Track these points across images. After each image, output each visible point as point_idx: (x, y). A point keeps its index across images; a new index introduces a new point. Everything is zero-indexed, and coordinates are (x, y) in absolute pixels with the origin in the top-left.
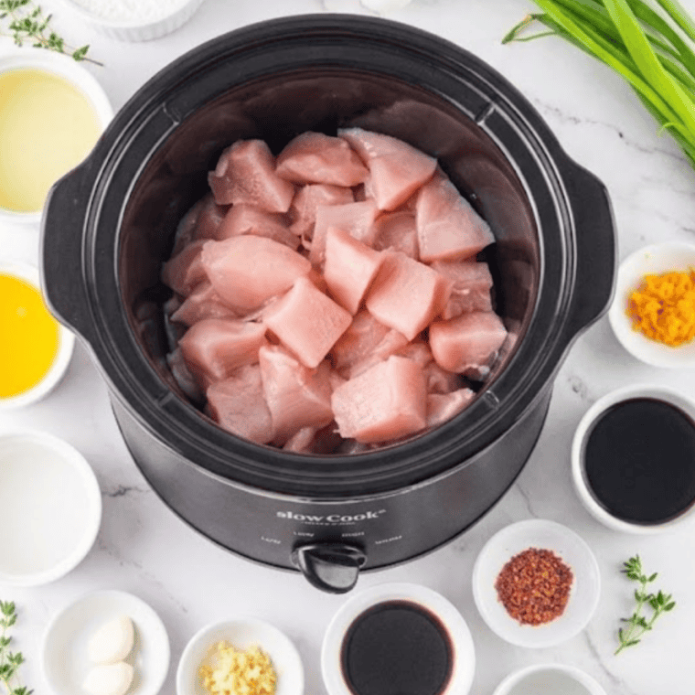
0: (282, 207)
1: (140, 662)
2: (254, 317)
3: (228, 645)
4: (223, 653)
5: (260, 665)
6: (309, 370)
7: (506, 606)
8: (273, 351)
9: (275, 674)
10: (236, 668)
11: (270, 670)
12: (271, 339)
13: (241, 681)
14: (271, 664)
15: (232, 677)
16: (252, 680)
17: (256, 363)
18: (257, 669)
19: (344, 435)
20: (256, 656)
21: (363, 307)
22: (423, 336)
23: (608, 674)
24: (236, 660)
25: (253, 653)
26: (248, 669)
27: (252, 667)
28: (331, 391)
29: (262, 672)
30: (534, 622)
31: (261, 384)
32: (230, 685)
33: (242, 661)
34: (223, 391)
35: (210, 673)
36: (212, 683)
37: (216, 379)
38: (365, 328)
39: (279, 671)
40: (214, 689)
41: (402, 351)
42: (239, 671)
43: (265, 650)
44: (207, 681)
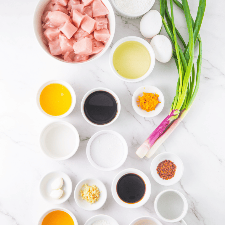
0: (65, 4)
1: (65, 189)
2: (58, 28)
3: (87, 185)
4: (86, 187)
5: (96, 190)
6: (68, 40)
7: (159, 175)
8: (61, 35)
9: (99, 192)
10: (90, 191)
11: (98, 191)
12: (62, 33)
13: (91, 194)
14: (98, 190)
15: (88, 193)
16: (94, 194)
17: (58, 38)
18: (95, 191)
19: (75, 53)
20: (95, 188)
21: (80, 27)
22: (92, 33)
23: (186, 192)
24: (89, 189)
25: (94, 187)
26: (93, 191)
27: (93, 190)
28: (73, 44)
29: (96, 192)
30: (166, 179)
31: (59, 43)
32: (88, 195)
33: (91, 189)
34: (52, 44)
35: (83, 192)
36: (83, 195)
37: (50, 41)
38: (80, 31)
39: (101, 192)
40: (84, 196)
41: (88, 36)
42: (90, 192)
43: (97, 186)
44: (82, 194)
